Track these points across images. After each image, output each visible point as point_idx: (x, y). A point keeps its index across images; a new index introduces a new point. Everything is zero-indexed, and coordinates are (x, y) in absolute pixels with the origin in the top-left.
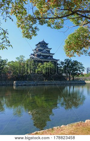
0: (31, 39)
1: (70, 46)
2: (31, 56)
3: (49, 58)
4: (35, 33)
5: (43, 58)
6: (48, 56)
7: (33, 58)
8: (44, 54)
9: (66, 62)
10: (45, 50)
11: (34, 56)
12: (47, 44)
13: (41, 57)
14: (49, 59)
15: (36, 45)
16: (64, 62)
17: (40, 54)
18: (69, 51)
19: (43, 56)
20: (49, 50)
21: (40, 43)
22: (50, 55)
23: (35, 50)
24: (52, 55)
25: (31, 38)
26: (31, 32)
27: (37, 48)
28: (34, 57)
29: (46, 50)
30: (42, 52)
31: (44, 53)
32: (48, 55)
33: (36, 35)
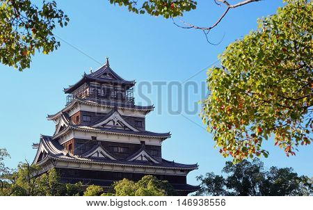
0: (24, 67)
1: (235, 102)
2: (42, 148)
3: (142, 155)
4: (49, 38)
5: (107, 159)
6: (136, 149)
7: (53, 160)
8: (113, 139)
9: (230, 179)
10: (116, 117)
11: (60, 147)
12: (128, 85)
13: (99, 152)
14: (142, 162)
15: (70, 91)
16: (225, 176)
17: (88, 137)
18: (234, 128)
19: (107, 146)
20: (138, 114)
21: (87, 80)
22: (147, 142)
23: (65, 114)
24: (154, 142)
25: (25, 64)
26: (23, 32)
27: (76, 105)
28: (57, 151)
29: (123, 117)
30: (103, 128)
31: (114, 129)
32: (136, 141)
33: (49, 47)
